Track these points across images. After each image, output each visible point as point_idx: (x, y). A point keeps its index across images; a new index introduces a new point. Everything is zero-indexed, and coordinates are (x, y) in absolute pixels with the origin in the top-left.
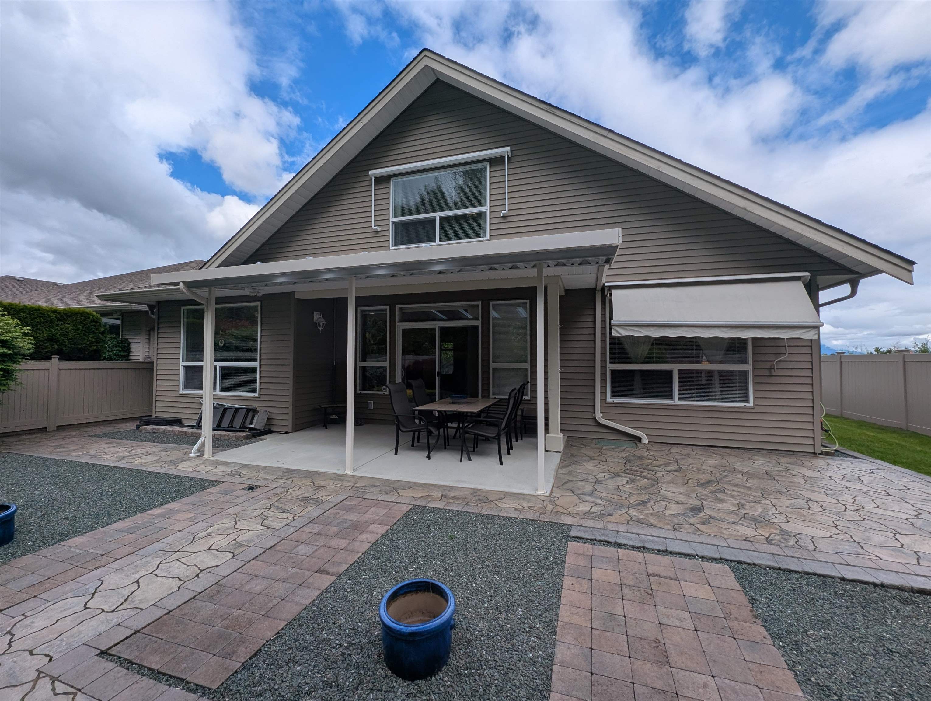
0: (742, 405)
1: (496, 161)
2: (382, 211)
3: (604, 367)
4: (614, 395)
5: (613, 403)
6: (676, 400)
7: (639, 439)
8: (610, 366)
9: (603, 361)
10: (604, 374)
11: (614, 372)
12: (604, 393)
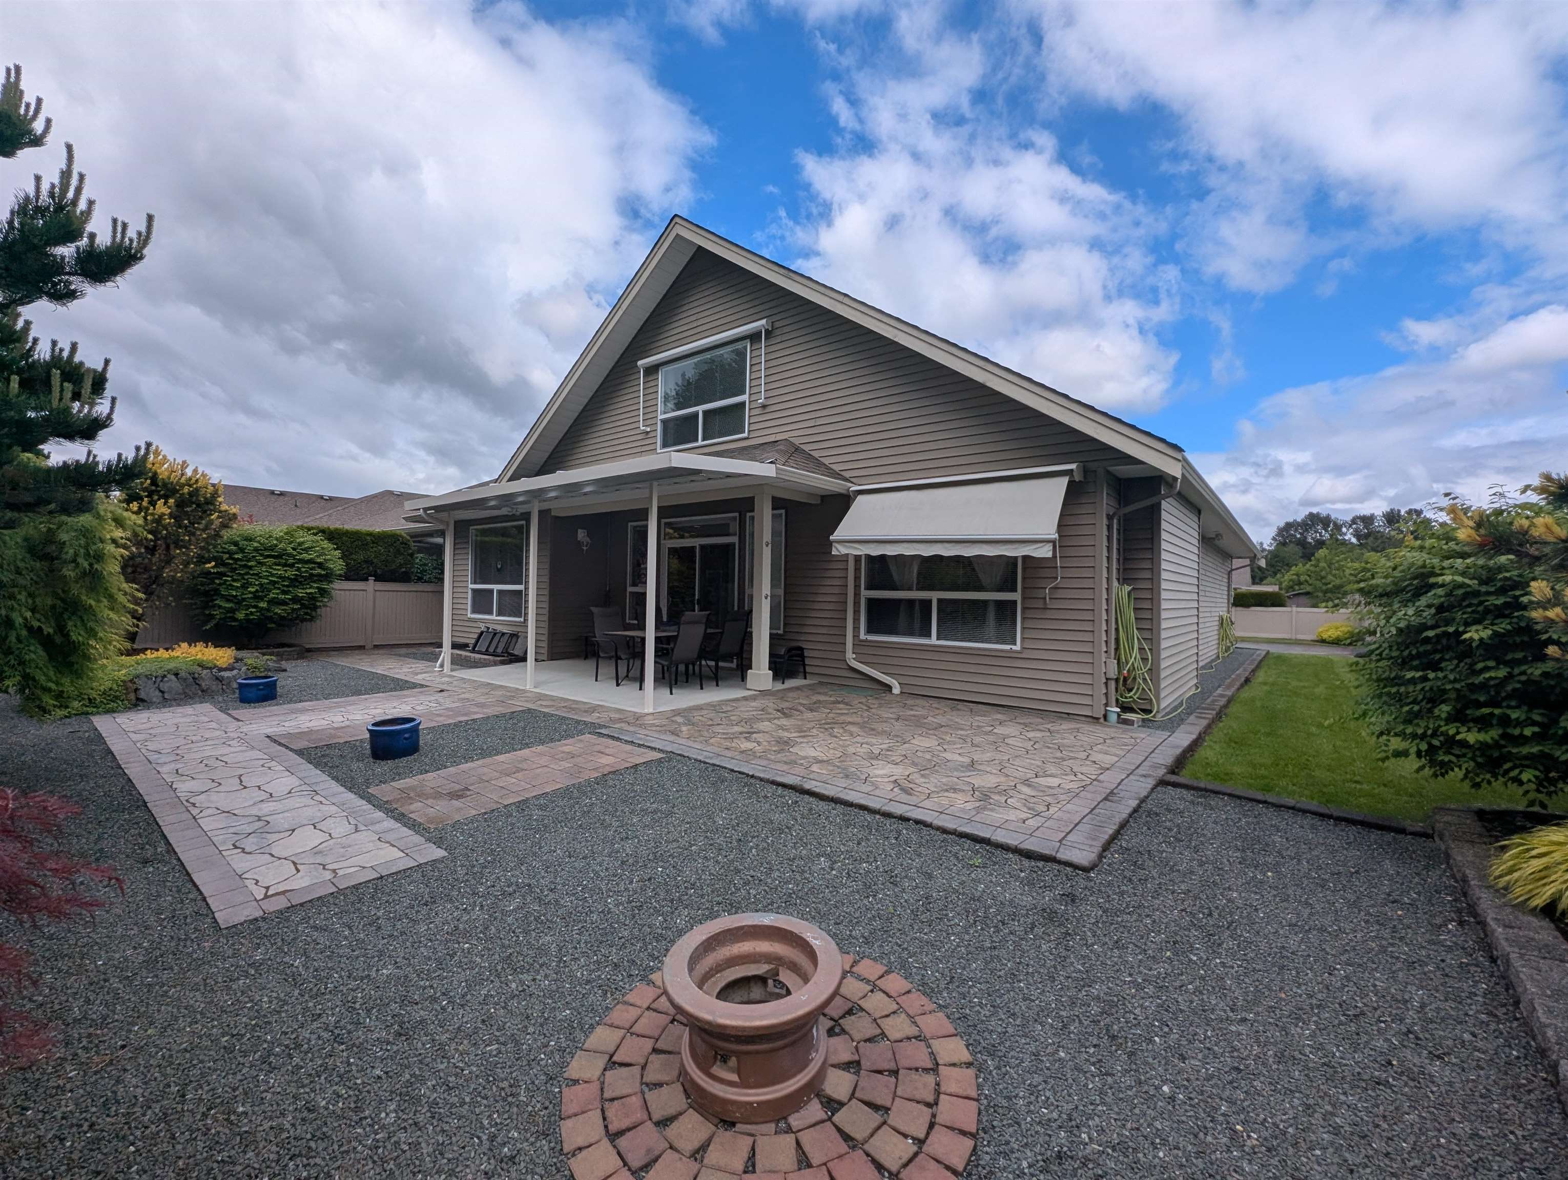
0: (1007, 647)
1: (754, 337)
2: (650, 408)
3: (857, 594)
4: (870, 631)
5: (866, 641)
6: (934, 640)
7: (889, 688)
8: (865, 594)
9: (857, 587)
10: (857, 604)
11: (871, 602)
12: (856, 628)
